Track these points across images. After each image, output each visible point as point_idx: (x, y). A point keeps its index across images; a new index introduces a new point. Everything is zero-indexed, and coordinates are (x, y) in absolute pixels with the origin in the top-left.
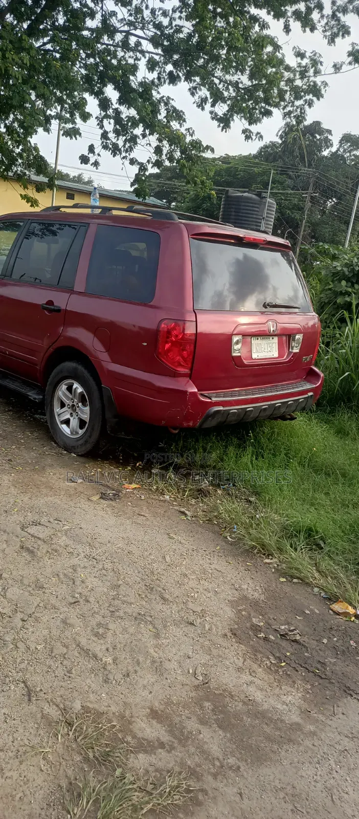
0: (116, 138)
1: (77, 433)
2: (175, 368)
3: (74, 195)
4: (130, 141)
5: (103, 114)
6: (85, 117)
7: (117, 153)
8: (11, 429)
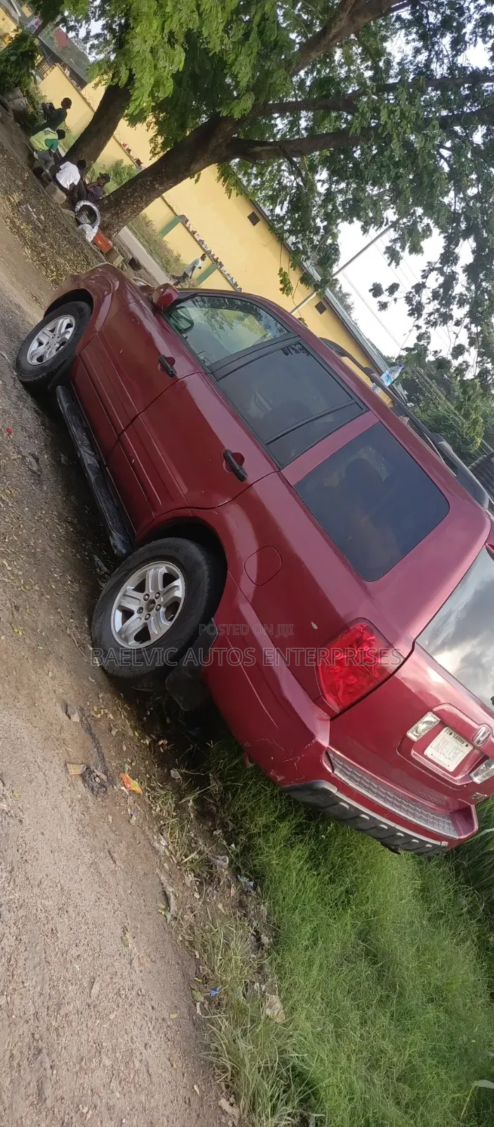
0: (428, 301)
1: (126, 640)
2: (325, 691)
3: (325, 309)
4: (442, 315)
5: (438, 265)
6: (416, 249)
7: (414, 314)
8: (52, 555)
